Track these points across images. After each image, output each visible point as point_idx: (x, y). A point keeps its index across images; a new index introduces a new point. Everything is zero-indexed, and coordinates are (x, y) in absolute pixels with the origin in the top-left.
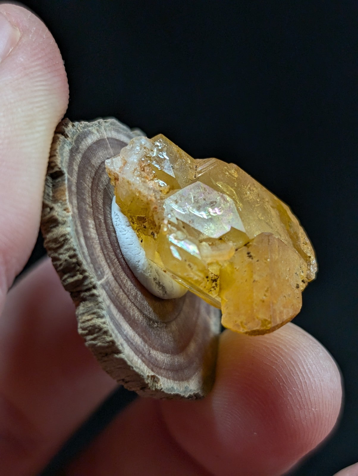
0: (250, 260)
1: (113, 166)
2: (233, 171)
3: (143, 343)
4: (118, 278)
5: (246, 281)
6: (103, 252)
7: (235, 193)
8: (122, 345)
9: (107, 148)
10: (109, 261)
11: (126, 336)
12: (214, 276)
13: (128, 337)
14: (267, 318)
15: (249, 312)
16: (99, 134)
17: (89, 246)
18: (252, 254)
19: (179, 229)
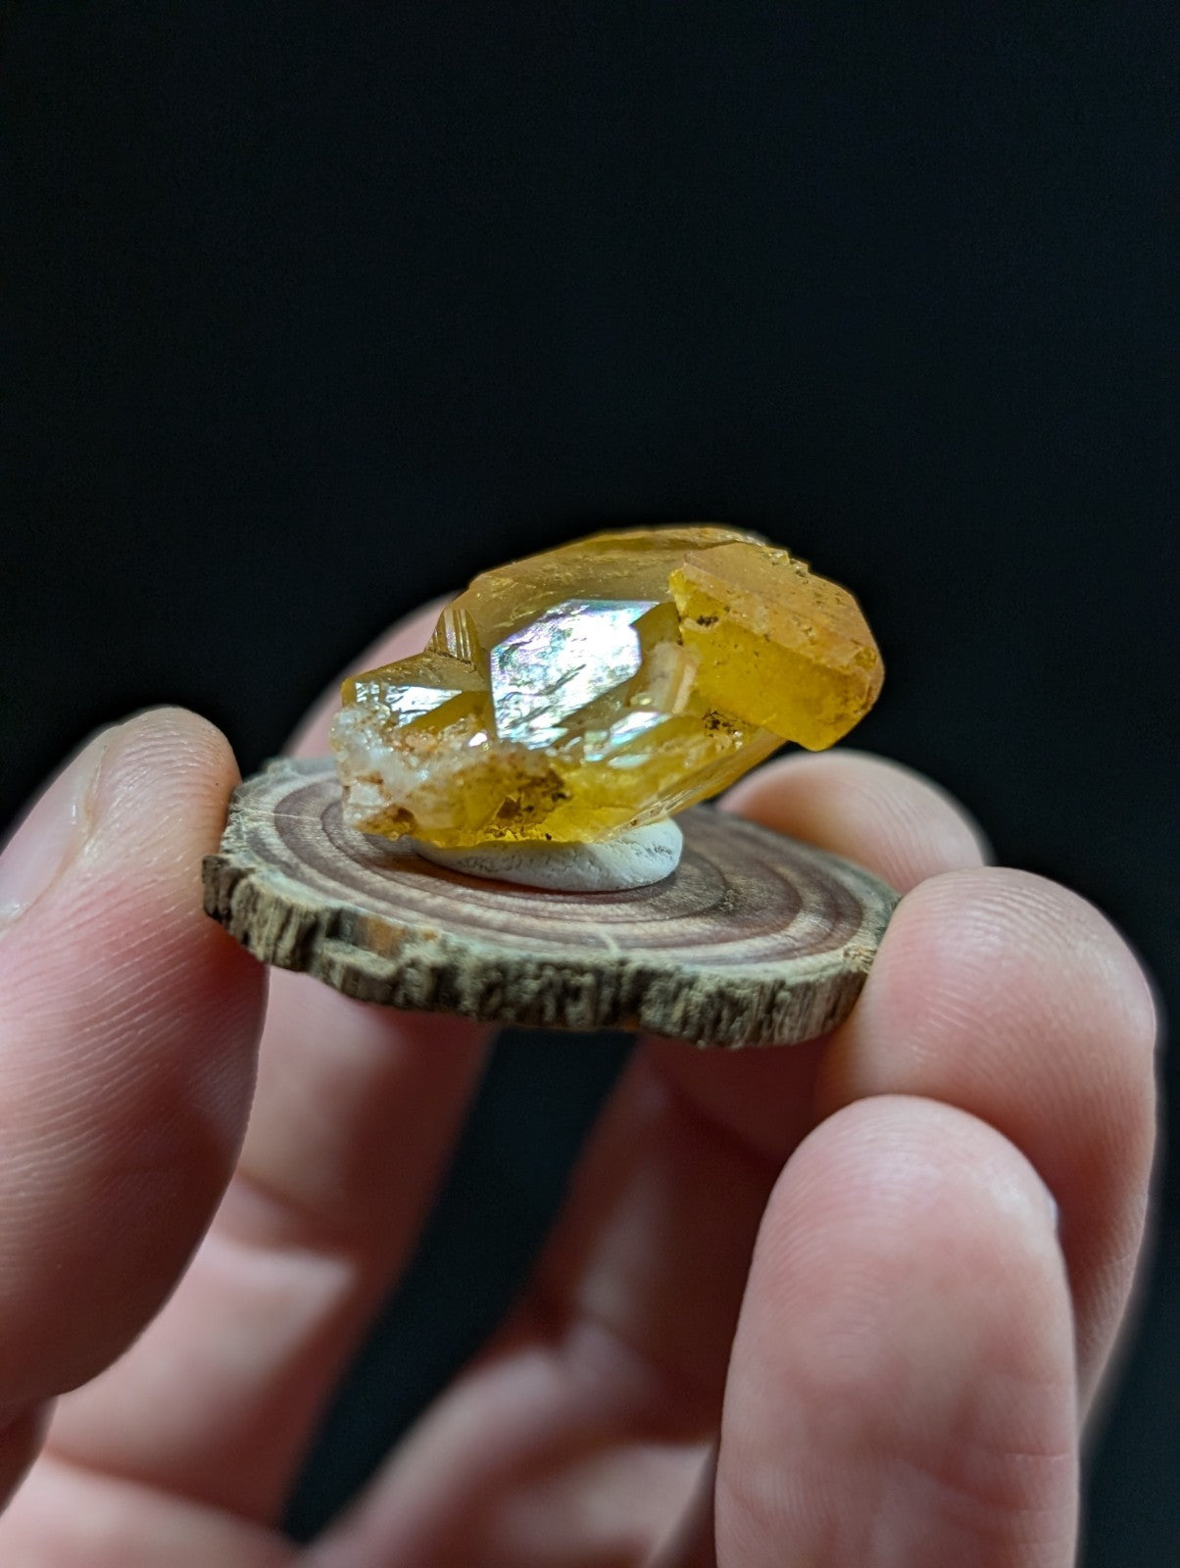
0: (717, 624)
1: (367, 807)
2: (494, 583)
3: (769, 939)
4: (610, 919)
5: (757, 654)
6: (544, 917)
7: (551, 593)
8: (766, 971)
9: (299, 822)
10: (568, 917)
11: (747, 958)
12: (705, 721)
13: (750, 955)
14: (856, 652)
15: (825, 679)
16: (260, 820)
17: (527, 933)
18: (706, 615)
19: (581, 733)
